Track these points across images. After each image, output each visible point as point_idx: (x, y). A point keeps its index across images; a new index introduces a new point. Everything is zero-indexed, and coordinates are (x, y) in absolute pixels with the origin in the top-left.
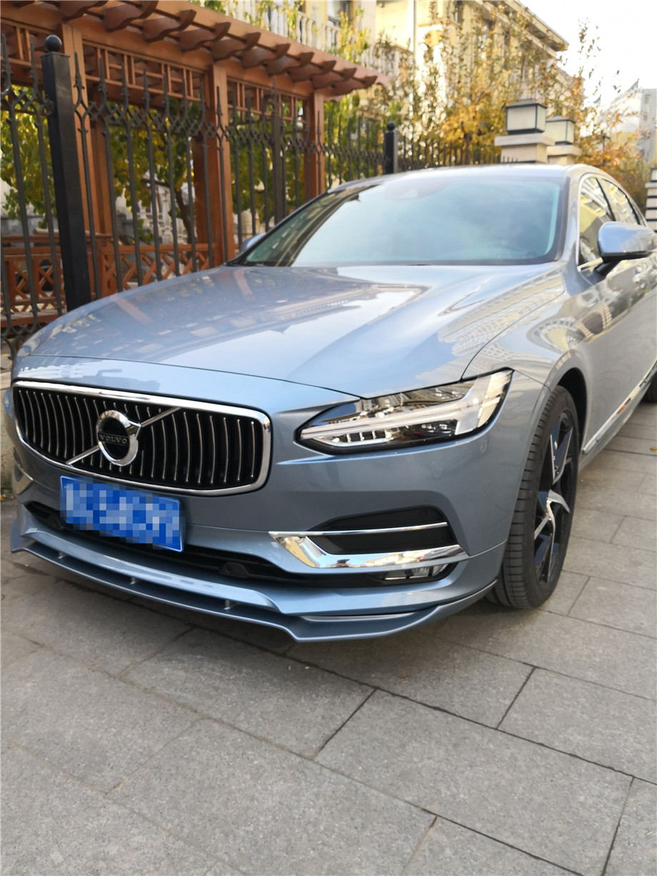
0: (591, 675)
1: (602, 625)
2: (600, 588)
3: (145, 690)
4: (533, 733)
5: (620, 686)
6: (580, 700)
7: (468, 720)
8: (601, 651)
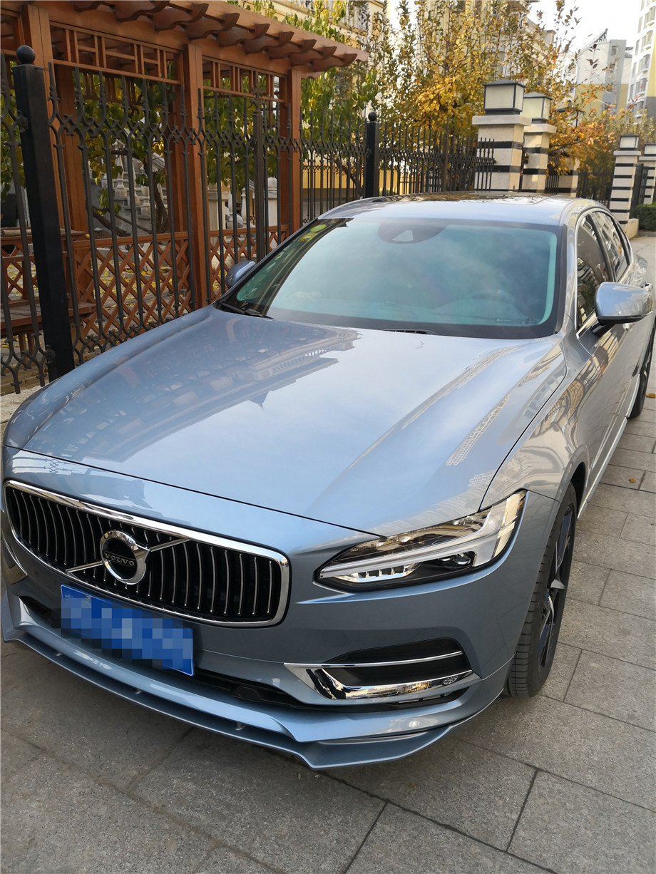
0: (592, 779)
1: (597, 713)
2: (593, 665)
3: (156, 810)
4: (541, 856)
5: (619, 792)
6: (582, 811)
7: (479, 841)
8: (598, 747)
